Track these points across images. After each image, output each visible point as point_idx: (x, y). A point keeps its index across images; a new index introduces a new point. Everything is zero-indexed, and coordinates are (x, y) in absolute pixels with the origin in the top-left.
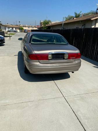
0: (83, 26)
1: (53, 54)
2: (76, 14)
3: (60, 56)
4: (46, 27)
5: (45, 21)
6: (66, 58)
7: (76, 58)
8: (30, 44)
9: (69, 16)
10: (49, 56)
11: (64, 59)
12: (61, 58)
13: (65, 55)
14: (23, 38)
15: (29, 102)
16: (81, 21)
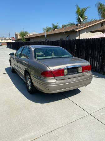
0: (67, 37)
1: (68, 69)
2: (53, 25)
3: (75, 70)
4: (25, 39)
5: (22, 32)
6: (80, 72)
7: (88, 70)
8: (36, 59)
9: (47, 27)
10: (65, 71)
11: (78, 72)
12: (76, 72)
13: (79, 68)
14: (15, 53)
15: (59, 128)
16: (66, 32)
